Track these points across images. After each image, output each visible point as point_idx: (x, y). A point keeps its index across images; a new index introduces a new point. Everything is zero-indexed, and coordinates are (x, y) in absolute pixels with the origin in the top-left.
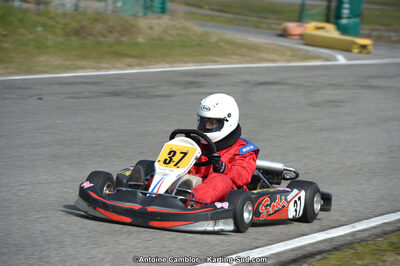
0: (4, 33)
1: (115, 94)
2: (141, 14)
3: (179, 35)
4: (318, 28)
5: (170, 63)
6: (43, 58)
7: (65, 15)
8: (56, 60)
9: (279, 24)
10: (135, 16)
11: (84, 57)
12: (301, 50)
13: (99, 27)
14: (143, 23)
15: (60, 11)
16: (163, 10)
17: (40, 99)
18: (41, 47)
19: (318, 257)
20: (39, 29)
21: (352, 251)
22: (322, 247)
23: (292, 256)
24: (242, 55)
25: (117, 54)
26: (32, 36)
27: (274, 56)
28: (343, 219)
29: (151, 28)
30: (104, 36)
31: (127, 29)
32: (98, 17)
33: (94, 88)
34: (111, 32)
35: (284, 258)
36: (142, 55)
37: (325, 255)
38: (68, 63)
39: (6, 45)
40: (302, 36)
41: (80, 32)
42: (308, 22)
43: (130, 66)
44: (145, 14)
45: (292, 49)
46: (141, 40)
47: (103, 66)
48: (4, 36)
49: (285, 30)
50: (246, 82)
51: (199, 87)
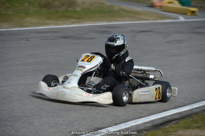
0: (9, 6)
1: (66, 38)
3: (98, 7)
5: (94, 21)
6: (28, 19)
8: (35, 20)
11: (50, 18)
12: (161, 14)
13: (57, 3)
17: (27, 40)
18: (28, 14)
19: (174, 122)
20: (26, 4)
21: (191, 119)
22: (176, 117)
23: (160, 122)
24: (131, 17)
25: (66, 17)
26: (23, 8)
27: (147, 17)
28: (187, 102)
29: (83, 3)
30: (59, 7)
31: (72, 4)
33: (55, 34)
34: (63, 5)
35: (156, 123)
36: (79, 17)
37: (177, 121)
38: (41, 21)
39: (10, 13)
40: (161, 7)
41: (47, 6)
43: (73, 23)
45: (156, 14)
46: (78, 9)
47: (59, 23)
48: (9, 8)
49: (152, 3)
50: (133, 31)
51: (109, 34)
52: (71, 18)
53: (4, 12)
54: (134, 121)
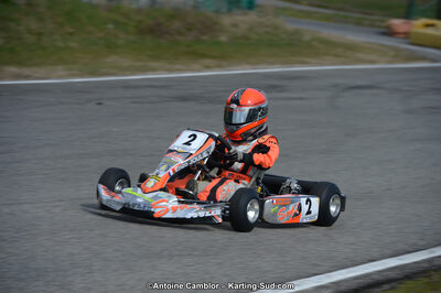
0: (71, 30)
1: (184, 99)
2: (225, 10)
3: (267, 33)
4: (428, 26)
5: (254, 64)
6: (112, 59)
7: (139, 11)
8: (126, 62)
9: (383, 21)
10: (217, 12)
11: (157, 58)
12: (407, 49)
13: (176, 24)
14: (226, 20)
15: (134, 6)
16: (251, 6)
17: (100, 104)
18: (111, 47)
19: (386, 287)
20: (110, 26)
21: (427, 280)
22: (392, 275)
24: (338, 56)
25: (195, 55)
26: (101, 34)
27: (373, 57)
28: (421, 243)
29: (235, 25)
30: (182, 34)
31: (209, 27)
32: (176, 14)
34: (190, 30)
36: (223, 56)
37: (393, 284)
38: (139, 64)
39: (72, 44)
40: (406, 35)
41: (155, 30)
42: (416, 19)
43: (208, 68)
44: (230, 10)
45: (395, 49)
46: (223, 38)
47: (177, 67)
48: (71, 34)
49: (389, 27)
50: (336, 86)
51: (281, 91)
52: (204, 56)
53: (60, 44)
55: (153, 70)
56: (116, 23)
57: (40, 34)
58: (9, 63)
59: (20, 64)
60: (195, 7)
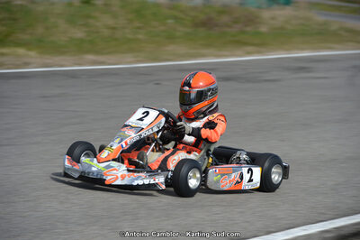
0: (138, 25)
2: (265, 6)
3: (301, 24)
5: (288, 50)
6: (171, 48)
7: (194, 8)
8: (182, 50)
11: (209, 46)
13: (225, 19)
15: (190, 4)
16: (288, 2)
18: (171, 38)
20: (170, 21)
25: (239, 43)
26: (163, 28)
29: (273, 18)
30: (229, 27)
31: (251, 20)
32: (225, 10)
34: (236, 23)
36: (262, 43)
38: (193, 51)
39: (140, 37)
41: (207, 24)
43: (249, 53)
44: (269, 6)
46: (263, 29)
47: (224, 53)
48: (139, 28)
50: (355, 67)
51: (309, 72)
52: (246, 44)
53: (130, 36)
54: (304, 227)
55: (203, 56)
56: (175, 18)
57: (114, 28)
58: (88, 52)
59: (97, 53)
60: (241, 4)
